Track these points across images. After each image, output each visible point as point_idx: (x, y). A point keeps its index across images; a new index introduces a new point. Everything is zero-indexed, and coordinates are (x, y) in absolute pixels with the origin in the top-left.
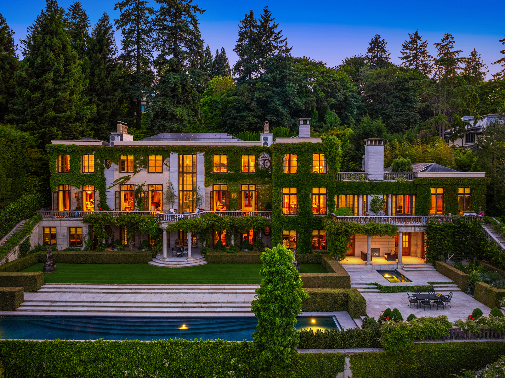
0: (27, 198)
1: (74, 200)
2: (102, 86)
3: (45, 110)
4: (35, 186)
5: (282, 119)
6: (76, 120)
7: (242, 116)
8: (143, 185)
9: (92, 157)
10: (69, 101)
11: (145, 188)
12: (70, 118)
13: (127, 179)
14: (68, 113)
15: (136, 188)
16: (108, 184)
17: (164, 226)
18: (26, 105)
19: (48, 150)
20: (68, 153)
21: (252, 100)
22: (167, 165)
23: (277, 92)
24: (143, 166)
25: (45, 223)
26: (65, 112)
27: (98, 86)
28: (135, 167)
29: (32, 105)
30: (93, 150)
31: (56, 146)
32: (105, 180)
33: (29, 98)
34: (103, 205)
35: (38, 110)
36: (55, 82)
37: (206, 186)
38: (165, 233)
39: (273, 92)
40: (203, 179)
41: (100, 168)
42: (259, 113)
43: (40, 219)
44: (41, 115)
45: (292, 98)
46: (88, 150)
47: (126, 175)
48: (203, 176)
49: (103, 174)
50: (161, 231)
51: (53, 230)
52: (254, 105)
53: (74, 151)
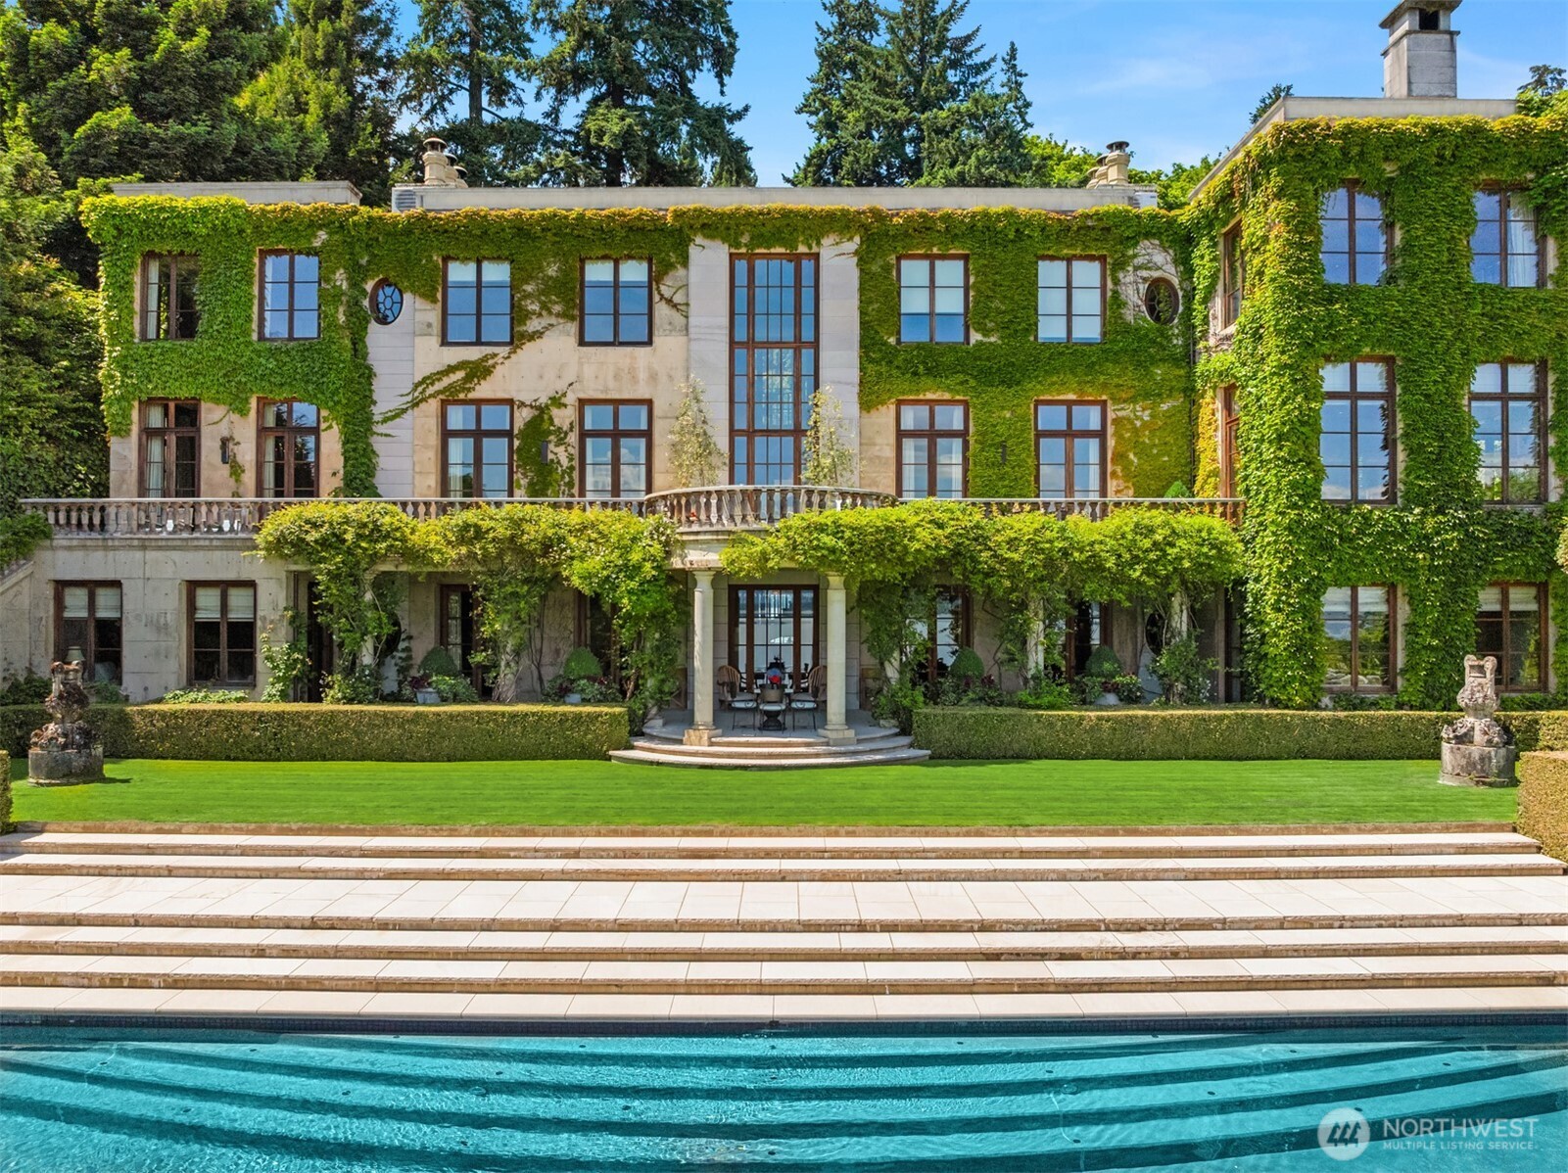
1: (216, 474)
8: (557, 401)
11: (563, 417)
15: (523, 416)
16: (386, 395)
17: (702, 553)
20: (194, 243)
22: (675, 306)
24: (557, 308)
25: (65, 562)
28: (518, 315)
30: (312, 232)
32: (368, 375)
38: (703, 586)
40: (854, 375)
46: (289, 226)
47: (474, 354)
48: (854, 355)
49: (360, 348)
51: (106, 600)
53: (222, 230)
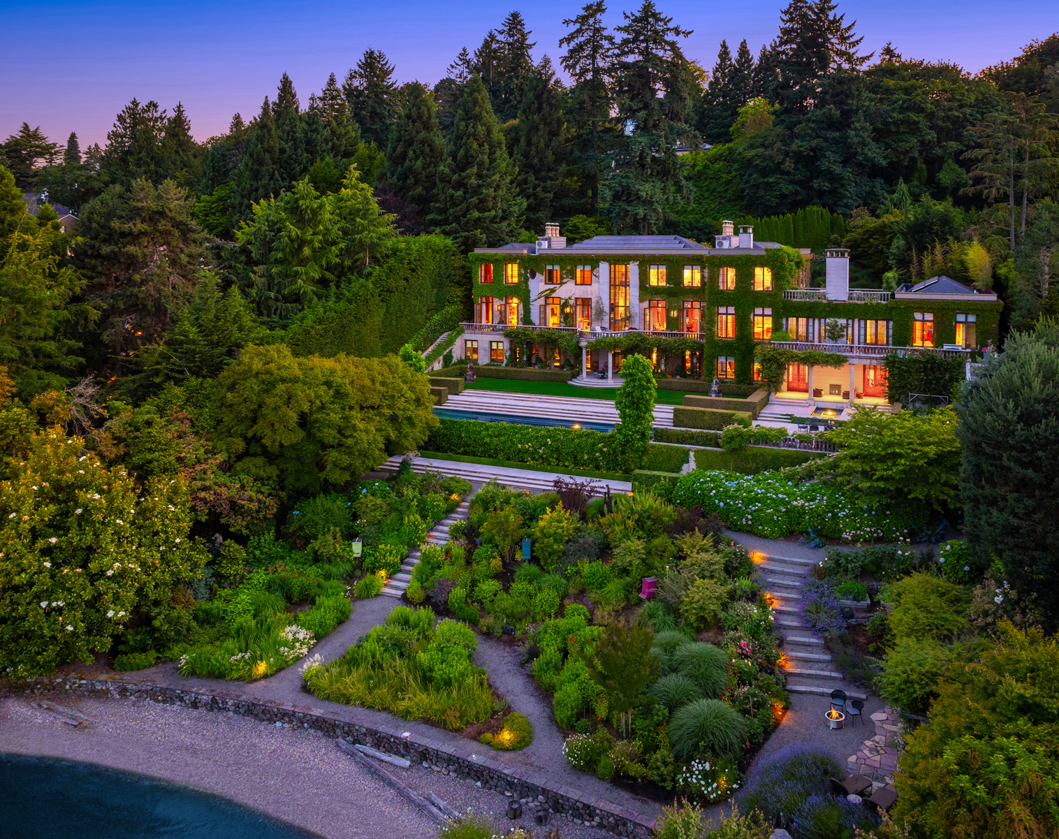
0: (450, 309)
1: (496, 313)
2: (541, 160)
3: (468, 210)
4: (458, 297)
5: (843, 186)
6: (503, 219)
7: (768, 183)
8: (570, 298)
9: (516, 267)
10: (494, 198)
11: (572, 302)
12: (495, 217)
13: (553, 291)
14: (493, 213)
15: (563, 301)
16: (533, 296)
17: (583, 344)
18: (448, 204)
19: (471, 259)
20: (491, 262)
21: (787, 154)
22: (597, 276)
23: (834, 139)
24: (570, 277)
25: (467, 336)
26: (489, 211)
27: (536, 161)
28: (562, 278)
29: (455, 205)
30: (516, 259)
31: (479, 255)
32: (529, 291)
33: (452, 197)
34: (526, 319)
35: (461, 210)
36: (479, 176)
37: (641, 301)
38: (584, 351)
39: (826, 140)
40: (637, 294)
41: (524, 280)
42: (799, 177)
43: (463, 332)
44: (464, 216)
45: (859, 150)
46: (511, 259)
47: (552, 287)
48: (637, 289)
49: (527, 286)
50: (581, 348)
51: (475, 345)
52: (788, 165)
53: (497, 260)
